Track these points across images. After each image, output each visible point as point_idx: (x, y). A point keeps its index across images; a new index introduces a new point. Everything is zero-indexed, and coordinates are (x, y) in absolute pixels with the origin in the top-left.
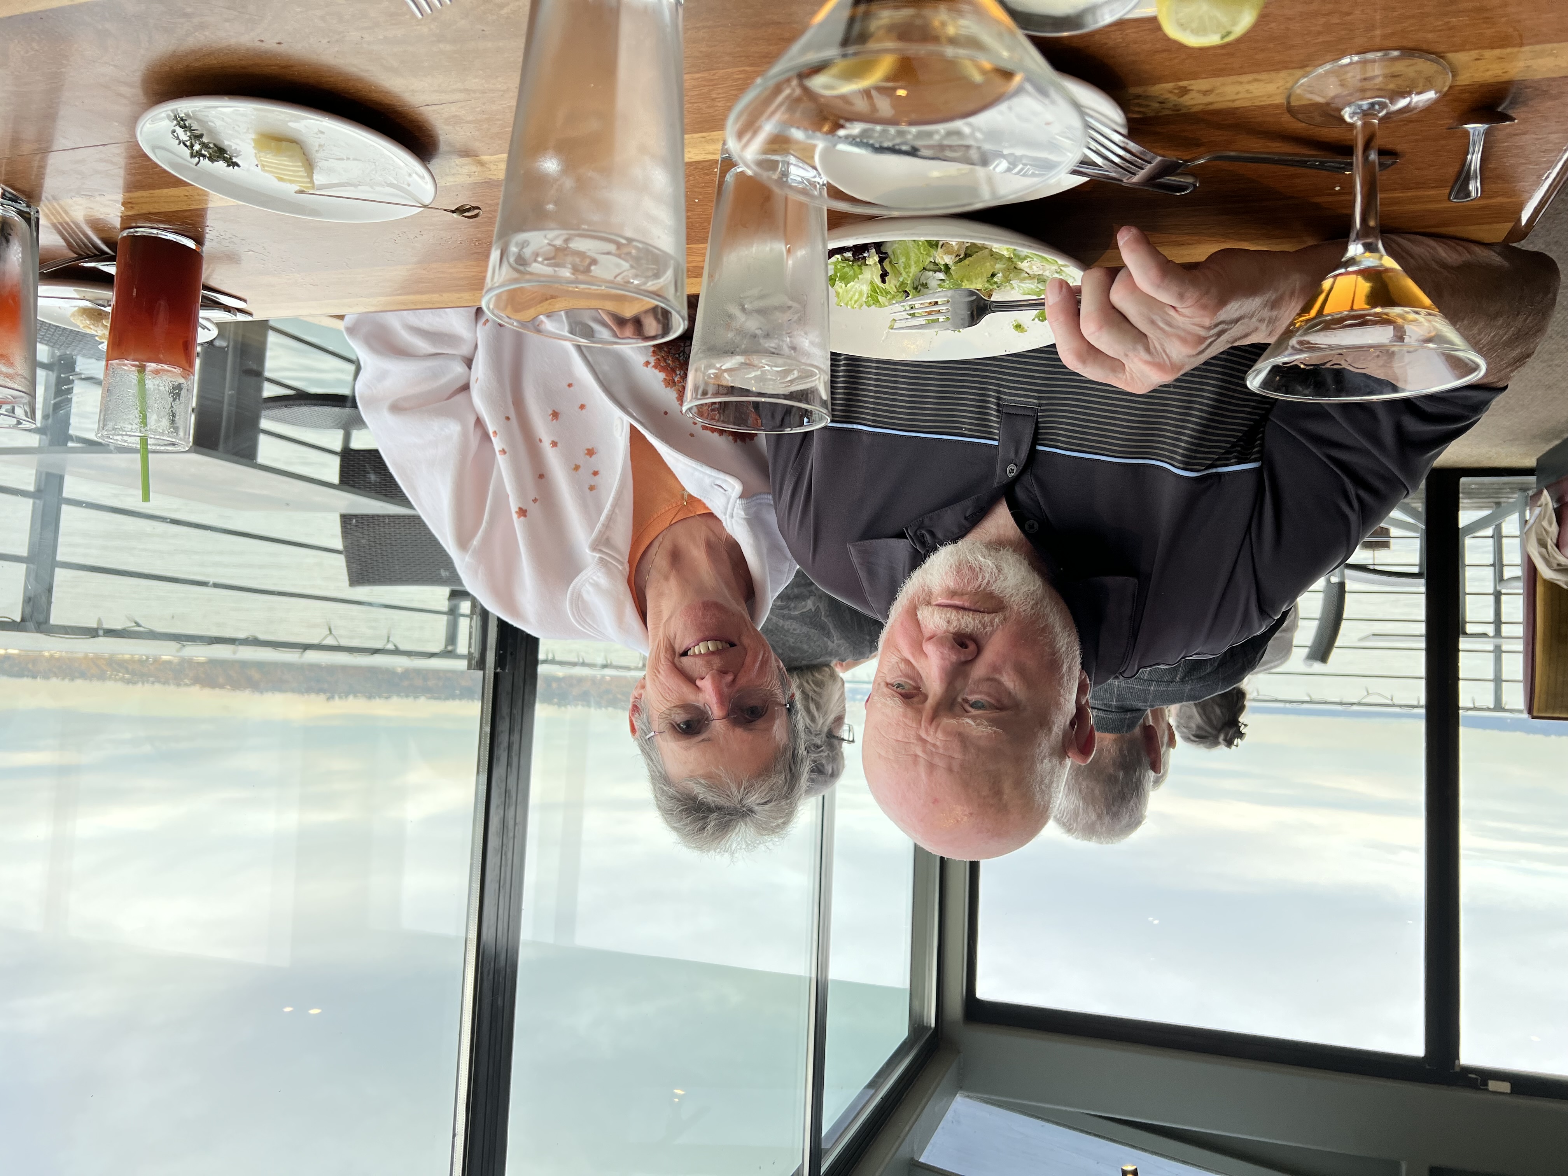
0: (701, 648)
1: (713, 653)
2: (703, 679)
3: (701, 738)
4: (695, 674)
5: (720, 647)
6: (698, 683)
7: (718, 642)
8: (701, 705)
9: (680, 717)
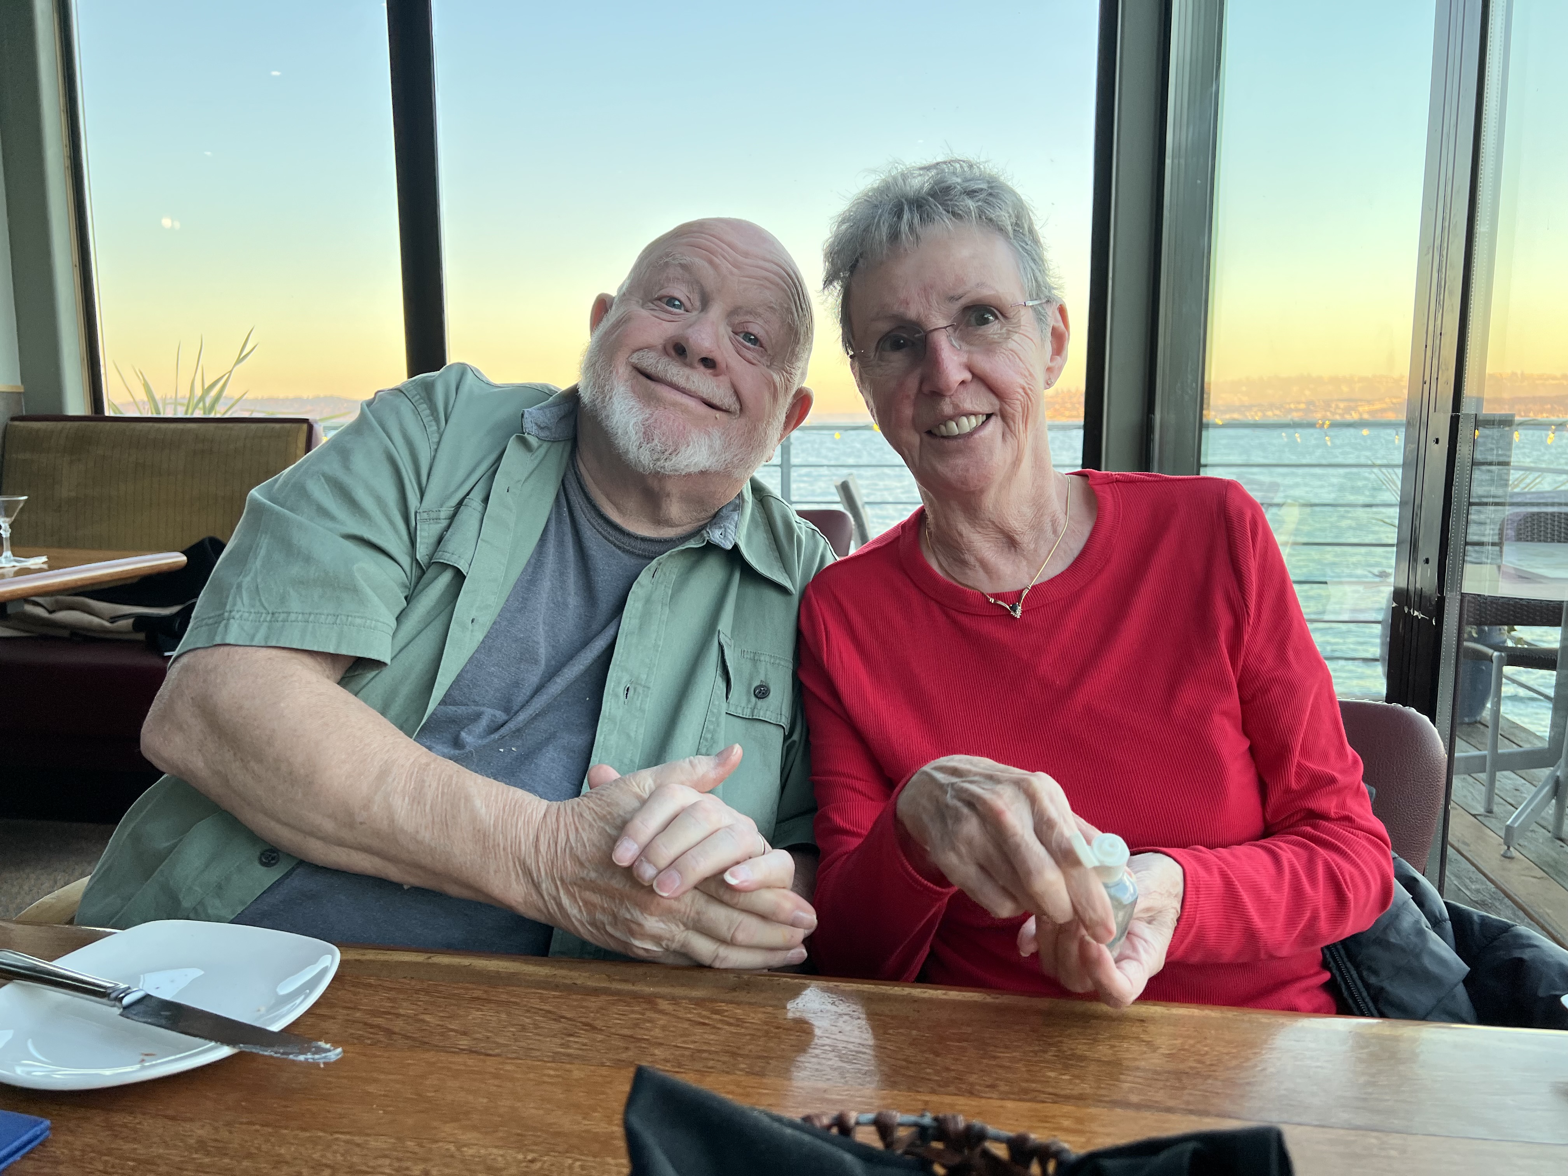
0: (967, 424)
1: (951, 418)
2: (963, 382)
3: (963, 301)
4: (973, 387)
5: (943, 428)
6: (967, 376)
7: (945, 434)
8: (965, 347)
9: (994, 328)
